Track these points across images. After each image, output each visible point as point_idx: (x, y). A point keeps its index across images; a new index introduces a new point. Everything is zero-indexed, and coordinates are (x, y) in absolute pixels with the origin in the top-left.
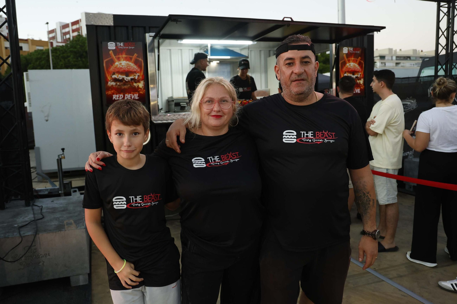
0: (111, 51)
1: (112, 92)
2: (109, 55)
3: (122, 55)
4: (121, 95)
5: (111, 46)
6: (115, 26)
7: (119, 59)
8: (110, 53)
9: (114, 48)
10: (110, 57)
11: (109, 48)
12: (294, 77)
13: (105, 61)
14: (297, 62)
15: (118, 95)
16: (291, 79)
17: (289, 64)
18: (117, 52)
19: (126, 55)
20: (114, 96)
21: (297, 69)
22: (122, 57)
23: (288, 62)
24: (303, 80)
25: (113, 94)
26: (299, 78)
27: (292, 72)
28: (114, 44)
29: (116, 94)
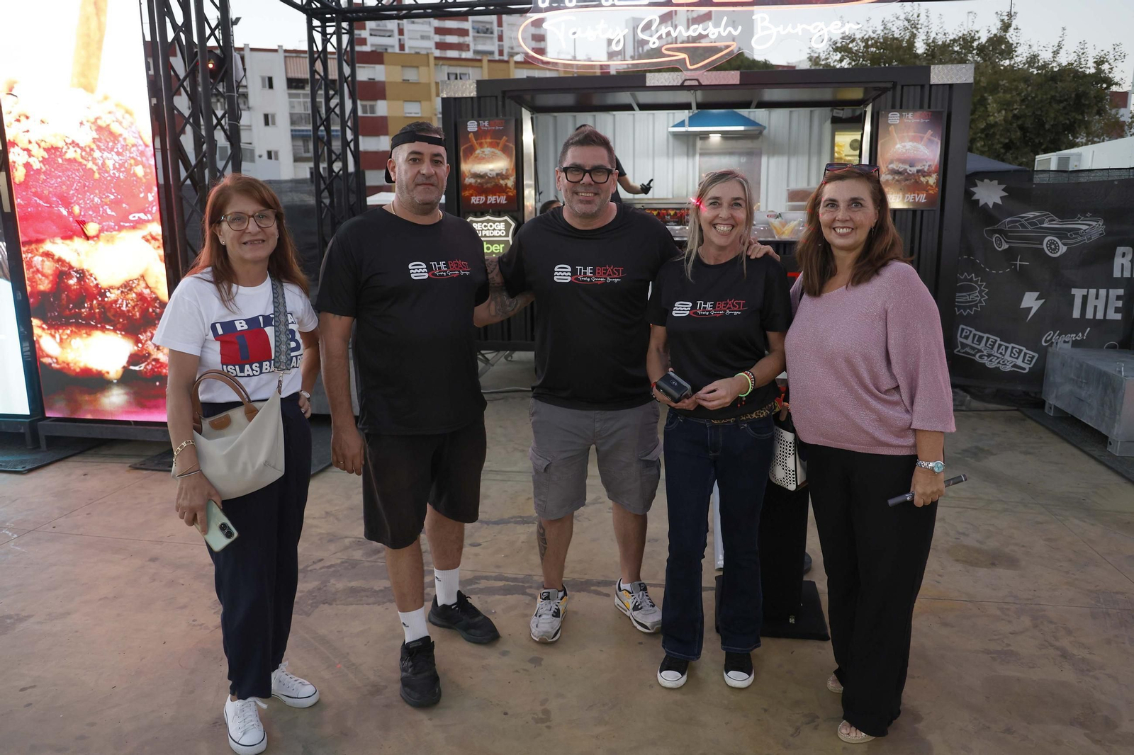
0: (472, 134)
1: (471, 192)
2: (468, 140)
3: (485, 139)
4: (482, 197)
5: (472, 126)
6: (479, 97)
7: (481, 145)
8: (470, 136)
9: (476, 129)
10: (470, 142)
11: (469, 130)
12: (420, 179)
13: (462, 148)
14: (427, 160)
15: (478, 197)
16: (416, 180)
17: (414, 160)
18: (479, 134)
19: (491, 138)
20: (472, 198)
21: (425, 168)
22: (486, 142)
23: (412, 156)
24: (432, 185)
25: (472, 195)
26: (428, 182)
27: (419, 172)
28: (476, 123)
29: (476, 196)
